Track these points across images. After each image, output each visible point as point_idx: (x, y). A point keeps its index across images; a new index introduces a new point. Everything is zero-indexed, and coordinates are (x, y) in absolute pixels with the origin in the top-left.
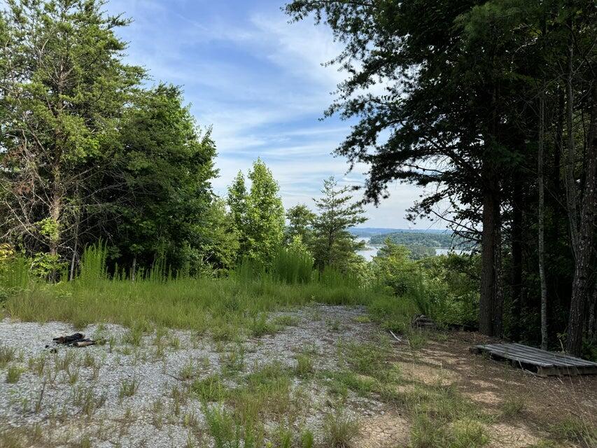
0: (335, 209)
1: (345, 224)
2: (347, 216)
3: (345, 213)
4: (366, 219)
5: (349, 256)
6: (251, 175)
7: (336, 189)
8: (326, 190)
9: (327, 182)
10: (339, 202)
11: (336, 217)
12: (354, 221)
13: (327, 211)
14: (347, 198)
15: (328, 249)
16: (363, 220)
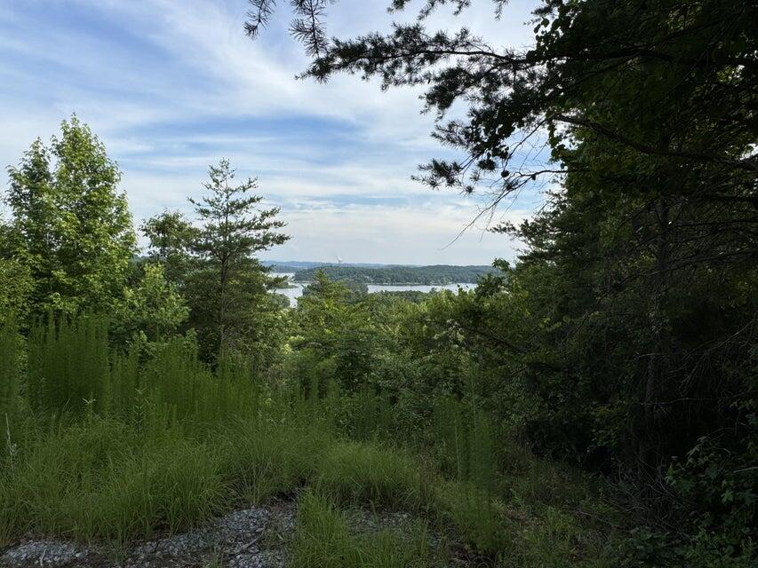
0: (232, 219)
1: (248, 245)
2: (252, 232)
3: (249, 226)
4: (287, 238)
5: (258, 300)
6: (58, 147)
7: (233, 184)
8: (214, 184)
9: (216, 171)
10: (240, 207)
11: (233, 234)
12: (266, 240)
13: (216, 223)
14: (252, 200)
15: (220, 290)
16: (281, 240)
